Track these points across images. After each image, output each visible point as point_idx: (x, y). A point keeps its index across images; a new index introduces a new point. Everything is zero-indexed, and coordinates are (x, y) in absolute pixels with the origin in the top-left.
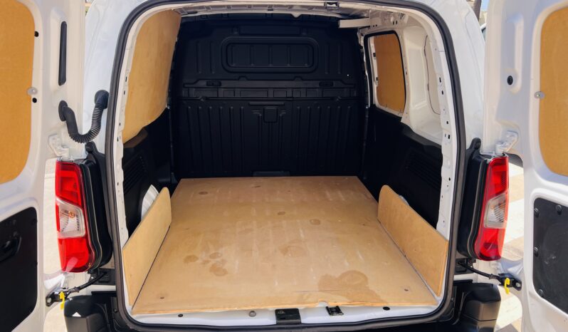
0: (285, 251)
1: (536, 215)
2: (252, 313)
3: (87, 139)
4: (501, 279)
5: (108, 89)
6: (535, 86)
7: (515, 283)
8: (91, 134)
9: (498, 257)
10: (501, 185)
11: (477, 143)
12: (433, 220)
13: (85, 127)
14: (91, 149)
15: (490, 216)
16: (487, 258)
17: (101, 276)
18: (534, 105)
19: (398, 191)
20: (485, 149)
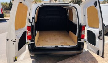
0: (56, 40)
1: (88, 32)
2: (52, 46)
3: (31, 23)
4: (84, 41)
5: (34, 17)
6: (87, 16)
7: (86, 42)
8: (32, 22)
9: (84, 39)
10: (84, 29)
11: (81, 24)
12: (76, 34)
13: (31, 22)
14: (31, 24)
15: (83, 33)
16: (83, 39)
17: (32, 41)
18: (87, 19)
19: (72, 32)
20: (82, 25)
